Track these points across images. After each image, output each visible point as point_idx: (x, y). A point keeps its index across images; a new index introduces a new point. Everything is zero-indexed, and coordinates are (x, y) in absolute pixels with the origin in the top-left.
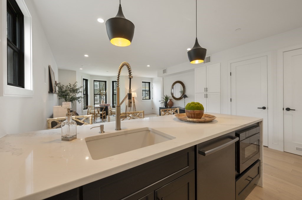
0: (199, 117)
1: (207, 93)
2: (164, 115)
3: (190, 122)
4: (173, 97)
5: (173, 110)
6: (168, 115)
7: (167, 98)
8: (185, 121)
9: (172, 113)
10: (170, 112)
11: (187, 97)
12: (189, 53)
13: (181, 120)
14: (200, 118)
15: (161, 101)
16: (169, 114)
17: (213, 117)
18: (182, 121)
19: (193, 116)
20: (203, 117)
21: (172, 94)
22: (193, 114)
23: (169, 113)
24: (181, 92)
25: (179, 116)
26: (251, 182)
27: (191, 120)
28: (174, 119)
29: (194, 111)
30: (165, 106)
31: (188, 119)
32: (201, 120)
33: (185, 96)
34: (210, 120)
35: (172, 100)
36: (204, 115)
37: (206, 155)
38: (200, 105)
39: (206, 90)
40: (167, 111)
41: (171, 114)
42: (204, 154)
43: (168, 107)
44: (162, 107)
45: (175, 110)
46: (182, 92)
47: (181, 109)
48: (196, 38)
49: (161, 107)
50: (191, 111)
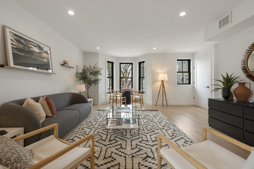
7: (228, 81)
15: (210, 87)
21: (247, 70)
30: (224, 96)
43: (233, 100)
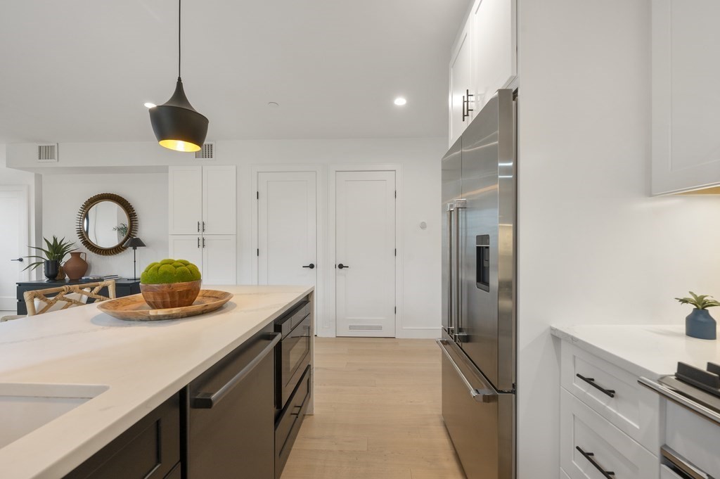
0: (187, 300)
1: (204, 236)
2: (43, 311)
3: (158, 319)
4: (88, 244)
5: (86, 290)
6: (66, 307)
7: (57, 250)
8: (141, 320)
9: (85, 298)
10: (74, 296)
11: (142, 245)
12: (156, 115)
13: (126, 319)
14: (190, 304)
15: (26, 260)
16: (71, 303)
17: (226, 294)
18: (129, 320)
19: (169, 300)
20: (198, 299)
21: (83, 235)
22: (169, 293)
23: (70, 301)
24: (119, 230)
25: (116, 305)
26: (299, 416)
27: (161, 312)
28: (96, 320)
29: (173, 285)
30: (47, 276)
31: (152, 312)
32: (195, 307)
33: (137, 243)
34: (218, 305)
35: (82, 256)
36: (200, 294)
37: (214, 405)
38: (189, 266)
39: (202, 227)
40: (59, 296)
41: (79, 303)
42: (207, 404)
43: (64, 279)
44: (34, 279)
45: (97, 289)
46: (122, 229)
47: (119, 282)
48: (179, 79)
49: (25, 280)
50: (163, 287)
